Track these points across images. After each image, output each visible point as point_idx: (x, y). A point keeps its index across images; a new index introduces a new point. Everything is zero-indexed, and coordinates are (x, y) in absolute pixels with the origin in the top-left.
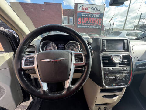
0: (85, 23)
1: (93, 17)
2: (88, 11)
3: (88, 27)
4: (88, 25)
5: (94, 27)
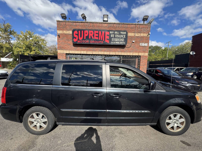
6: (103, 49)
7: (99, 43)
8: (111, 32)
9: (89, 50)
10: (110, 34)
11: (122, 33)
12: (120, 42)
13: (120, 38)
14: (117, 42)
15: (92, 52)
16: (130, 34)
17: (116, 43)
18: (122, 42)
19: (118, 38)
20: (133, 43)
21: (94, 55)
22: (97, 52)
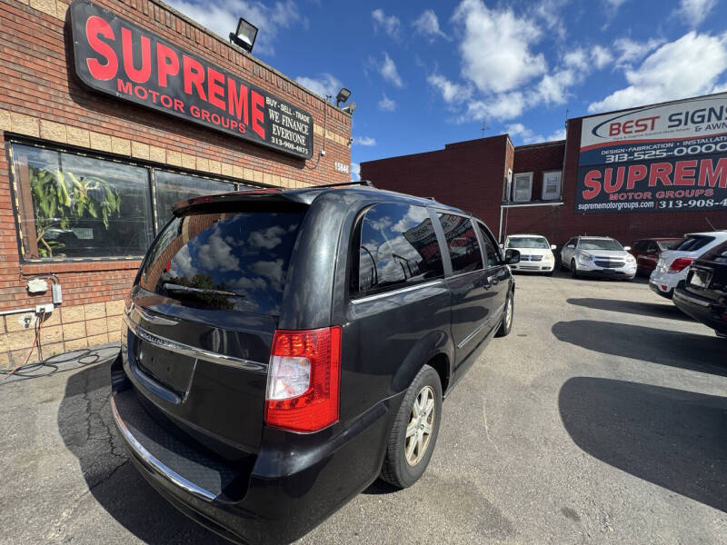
0: (623, 190)
1: (687, 157)
2: (647, 135)
3: (651, 204)
4: (648, 195)
5: (693, 203)
6: (240, 155)
7: (229, 128)
8: (269, 101)
9: (180, 149)
10: (267, 107)
11: (299, 115)
12: (296, 145)
13: (294, 131)
14: (288, 141)
15: (194, 158)
16: (318, 130)
17: (287, 144)
18: (300, 145)
19: (289, 129)
20: (321, 158)
21: (201, 174)
22: (215, 162)
